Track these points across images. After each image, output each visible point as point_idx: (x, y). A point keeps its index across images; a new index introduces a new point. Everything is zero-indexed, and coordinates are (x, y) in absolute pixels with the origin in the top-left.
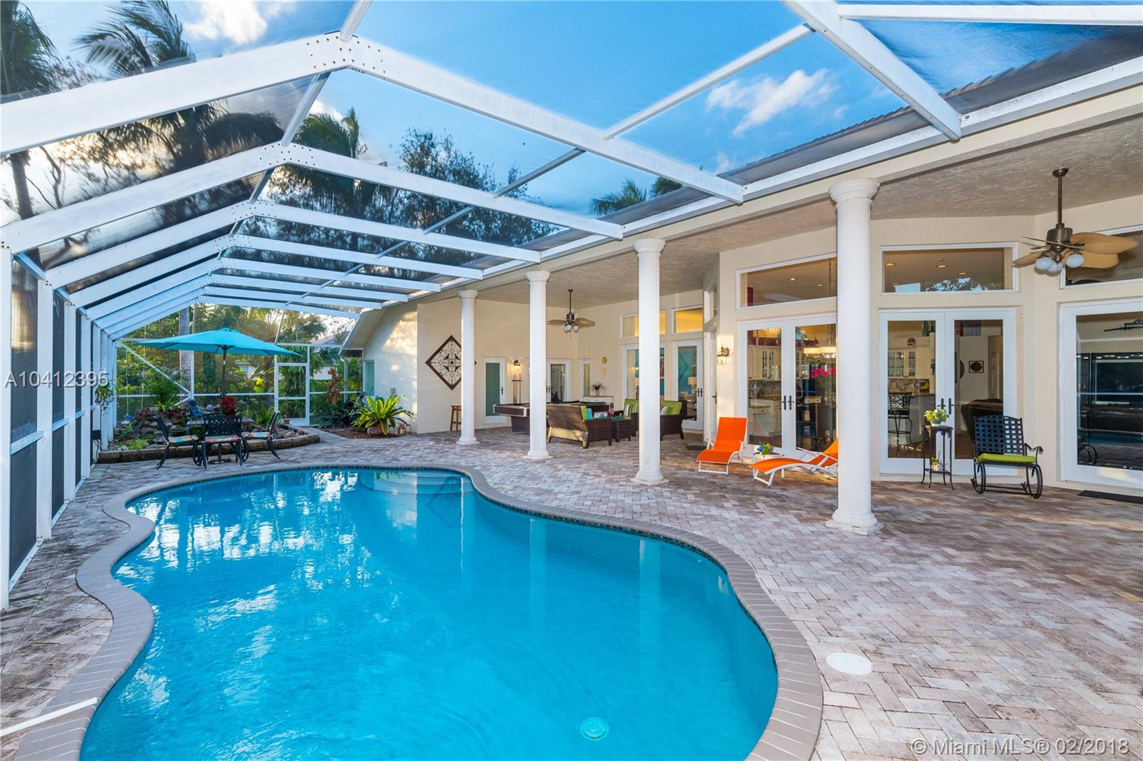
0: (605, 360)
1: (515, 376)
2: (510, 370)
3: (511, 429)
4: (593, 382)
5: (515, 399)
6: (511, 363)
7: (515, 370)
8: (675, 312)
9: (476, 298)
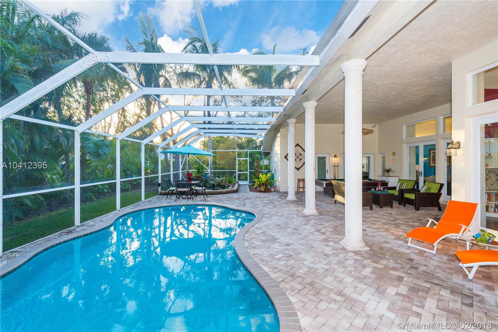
0: (394, 154)
1: (335, 163)
2: (332, 161)
3: (323, 193)
4: (387, 167)
5: (335, 176)
6: (332, 157)
7: (335, 160)
8: (444, 118)
9: (296, 123)
